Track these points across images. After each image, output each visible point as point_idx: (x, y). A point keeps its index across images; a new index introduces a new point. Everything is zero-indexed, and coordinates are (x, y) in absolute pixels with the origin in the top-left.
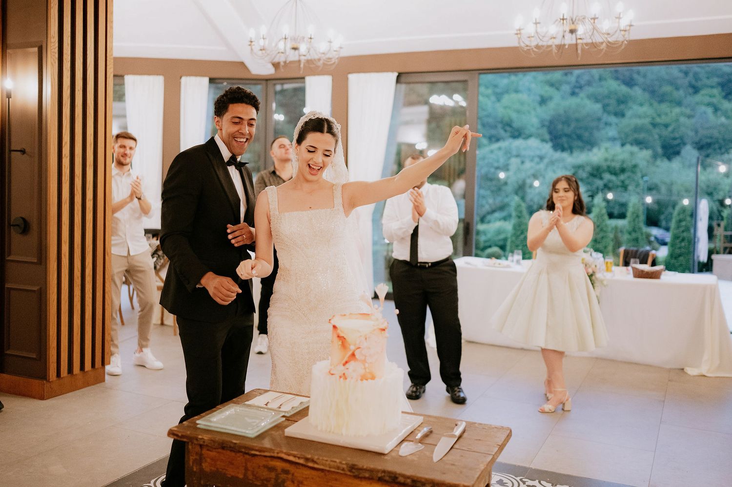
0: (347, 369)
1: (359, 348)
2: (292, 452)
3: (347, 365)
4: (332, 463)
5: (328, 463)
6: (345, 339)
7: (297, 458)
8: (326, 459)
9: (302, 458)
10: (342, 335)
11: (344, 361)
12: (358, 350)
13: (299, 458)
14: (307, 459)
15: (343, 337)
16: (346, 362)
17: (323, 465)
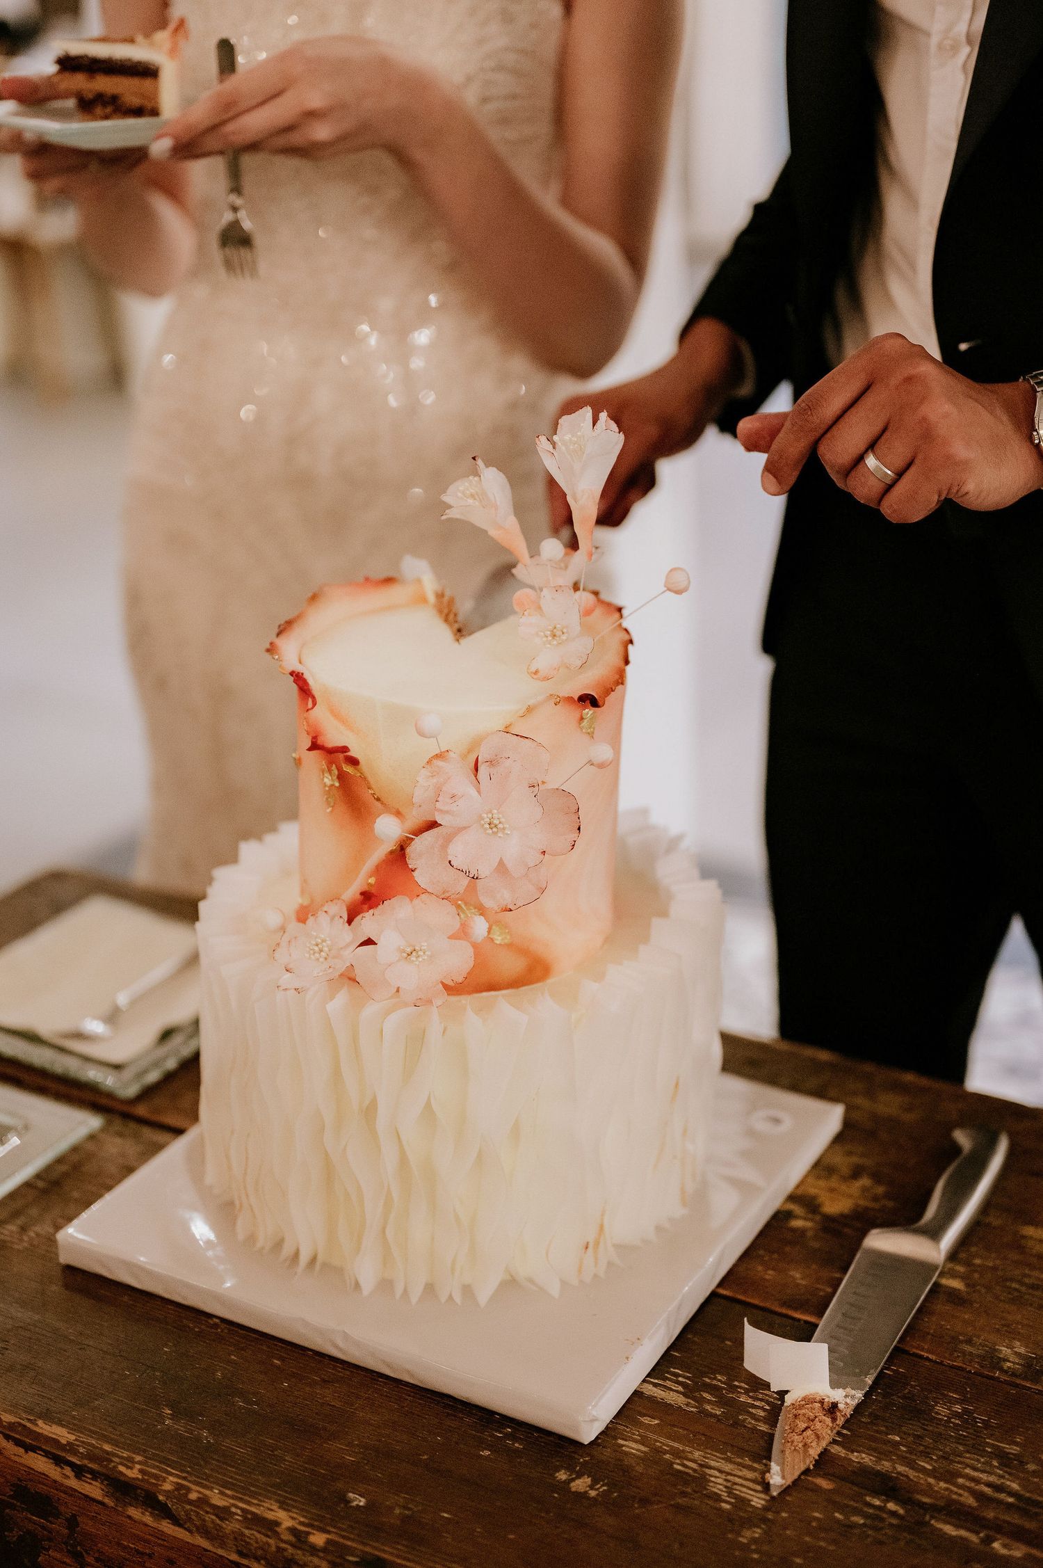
0: (369, 942)
1: (433, 825)
2: (44, 1428)
3: (368, 923)
4: (255, 1536)
5: (230, 1526)
6: (354, 762)
7: (68, 1471)
8: (217, 1500)
9: (95, 1475)
10: (335, 736)
11: (352, 892)
12: (429, 836)
13: (79, 1471)
14: (123, 1489)
15: (345, 749)
16: (368, 900)
17: (205, 1532)
